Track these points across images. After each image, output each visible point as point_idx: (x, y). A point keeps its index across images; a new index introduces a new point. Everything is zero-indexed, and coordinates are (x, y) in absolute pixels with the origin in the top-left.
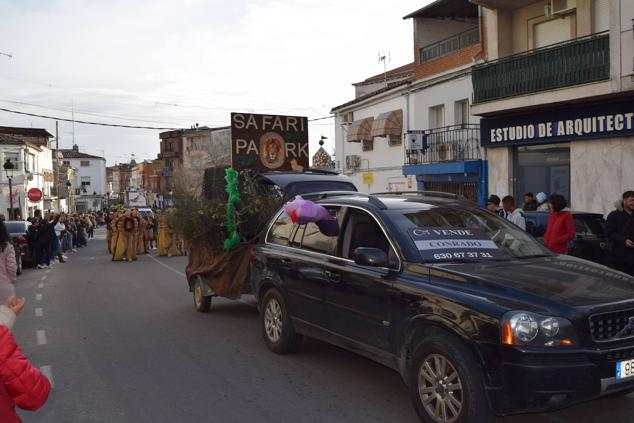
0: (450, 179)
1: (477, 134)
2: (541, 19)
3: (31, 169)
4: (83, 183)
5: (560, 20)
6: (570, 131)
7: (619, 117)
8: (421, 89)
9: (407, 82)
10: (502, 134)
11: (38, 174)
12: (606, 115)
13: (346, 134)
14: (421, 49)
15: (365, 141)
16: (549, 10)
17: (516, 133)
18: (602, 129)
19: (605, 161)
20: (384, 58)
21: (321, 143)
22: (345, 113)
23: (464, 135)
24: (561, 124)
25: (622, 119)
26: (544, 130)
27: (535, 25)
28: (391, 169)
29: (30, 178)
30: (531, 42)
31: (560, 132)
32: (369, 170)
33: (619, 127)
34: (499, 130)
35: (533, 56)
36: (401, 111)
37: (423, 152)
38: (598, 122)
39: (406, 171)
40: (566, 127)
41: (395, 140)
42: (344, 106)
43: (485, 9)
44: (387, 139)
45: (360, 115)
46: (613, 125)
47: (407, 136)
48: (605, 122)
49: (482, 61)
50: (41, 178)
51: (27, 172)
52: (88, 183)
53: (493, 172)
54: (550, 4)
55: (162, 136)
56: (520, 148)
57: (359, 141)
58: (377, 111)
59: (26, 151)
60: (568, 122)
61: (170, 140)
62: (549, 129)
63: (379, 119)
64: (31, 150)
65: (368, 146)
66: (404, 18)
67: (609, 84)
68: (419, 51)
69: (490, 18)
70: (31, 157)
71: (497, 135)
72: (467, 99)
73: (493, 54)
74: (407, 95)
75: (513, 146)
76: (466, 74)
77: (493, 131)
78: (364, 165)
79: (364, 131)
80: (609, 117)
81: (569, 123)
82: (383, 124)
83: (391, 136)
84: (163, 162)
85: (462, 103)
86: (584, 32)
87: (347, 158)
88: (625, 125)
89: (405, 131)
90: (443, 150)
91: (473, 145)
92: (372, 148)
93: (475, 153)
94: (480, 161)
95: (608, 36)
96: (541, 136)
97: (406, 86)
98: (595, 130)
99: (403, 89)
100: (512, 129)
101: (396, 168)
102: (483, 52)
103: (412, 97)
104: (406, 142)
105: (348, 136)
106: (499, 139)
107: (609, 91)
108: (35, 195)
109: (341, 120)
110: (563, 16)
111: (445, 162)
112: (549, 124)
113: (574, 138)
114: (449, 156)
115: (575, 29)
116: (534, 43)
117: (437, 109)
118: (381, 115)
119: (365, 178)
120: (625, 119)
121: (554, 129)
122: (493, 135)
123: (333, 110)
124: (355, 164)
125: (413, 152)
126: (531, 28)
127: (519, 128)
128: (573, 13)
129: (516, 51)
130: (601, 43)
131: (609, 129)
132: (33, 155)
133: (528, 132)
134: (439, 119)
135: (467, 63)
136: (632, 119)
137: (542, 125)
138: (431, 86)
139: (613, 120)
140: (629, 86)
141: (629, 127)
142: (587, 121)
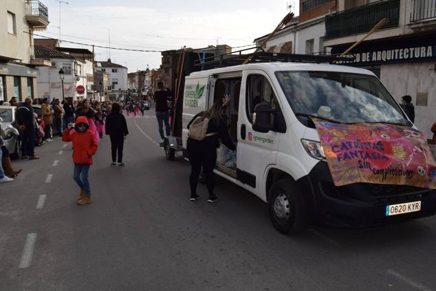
3: (79, 74)
4: (114, 83)
6: (379, 59)
7: (406, 50)
8: (303, 29)
9: (294, 24)
11: (83, 77)
12: (399, 49)
14: (303, 3)
18: (396, 58)
19: (399, 78)
20: (290, 6)
24: (374, 53)
25: (408, 52)
26: (366, 57)
29: (78, 80)
31: (374, 59)
33: (406, 57)
36: (291, 42)
38: (395, 53)
40: (377, 56)
42: (263, 37)
45: (269, 44)
46: (403, 56)
48: (399, 52)
49: (335, 12)
50: (85, 79)
51: (76, 76)
52: (117, 83)
55: (163, 53)
58: (279, 42)
59: (75, 63)
61: (168, 56)
62: (368, 57)
63: (278, 47)
64: (79, 62)
70: (79, 67)
73: (342, 8)
74: (295, 32)
76: (321, 22)
80: (401, 50)
81: (379, 52)
84: (163, 71)
88: (409, 55)
96: (364, 60)
97: (294, 26)
98: (393, 58)
99: (293, 29)
102: (336, 6)
103: (297, 34)
107: (398, 34)
108: (81, 90)
112: (368, 53)
113: (381, 63)
117: (310, 42)
118: (280, 44)
120: (410, 51)
121: (371, 57)
123: (255, 40)
130: (395, 3)
131: (401, 57)
132: (80, 65)
133: (357, 58)
136: (414, 51)
137: (364, 54)
138: (307, 27)
139: (403, 52)
140: (408, 31)
141: (411, 57)
142: (389, 52)
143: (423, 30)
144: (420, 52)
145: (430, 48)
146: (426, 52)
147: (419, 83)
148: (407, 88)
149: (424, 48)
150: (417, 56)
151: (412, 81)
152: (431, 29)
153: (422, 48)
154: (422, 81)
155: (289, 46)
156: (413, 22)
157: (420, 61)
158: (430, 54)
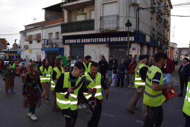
0: (54, 52)
1: (62, 41)
2: (78, 14)
5: (82, 15)
6: (84, 42)
7: (96, 39)
8: (46, 28)
10: (68, 41)
13: (24, 39)
15: (30, 41)
16: (80, 12)
17: (72, 41)
18: (92, 42)
19: (92, 49)
20: (35, 19)
21: (15, 41)
22: (24, 33)
23: (58, 41)
24: (82, 40)
26: (79, 41)
27: (76, 15)
28: (37, 49)
30: (75, 19)
31: (82, 42)
32: (31, 49)
33: (96, 41)
34: (67, 40)
35: (75, 23)
36: (40, 34)
37: (47, 45)
38: (91, 40)
39: (42, 50)
40: (84, 41)
41: (39, 41)
42: (24, 31)
43: (64, 10)
44: (36, 41)
45: (28, 34)
46: (94, 41)
47: (43, 40)
48: (93, 40)
49: (63, 23)
53: (65, 51)
54: (80, 11)
56: (72, 45)
57: (28, 41)
58: (34, 33)
60: (84, 39)
63: (34, 35)
65: (31, 42)
66: (42, 9)
67: (94, 31)
68: (46, 18)
69: (66, 12)
71: (67, 41)
72: (59, 32)
73: (66, 21)
74: (42, 29)
75: (70, 45)
76: (59, 26)
77: (66, 40)
78: (29, 48)
79: (30, 38)
80: (94, 39)
82: (36, 37)
83: (38, 40)
85: (57, 33)
86: (88, 18)
87: (24, 45)
88: (97, 41)
89: (42, 39)
90: (52, 44)
91: (60, 44)
92: (32, 43)
93: (61, 46)
94: (62, 48)
95: (94, 20)
96: (78, 42)
97: (42, 27)
98: (90, 42)
99: (42, 28)
100: (70, 40)
101: (39, 49)
102: (63, 21)
103: (44, 30)
104: (42, 42)
105: (25, 39)
106: (67, 43)
107: (94, 33)
109: (22, 35)
110: (83, 14)
111: (53, 48)
112: (80, 40)
113: (85, 43)
114: (54, 46)
115: (86, 17)
116: (76, 20)
117: (51, 34)
118: (35, 34)
119: (30, 51)
120: (97, 39)
121: (81, 41)
122: (66, 41)
123: (20, 32)
124: (26, 47)
125: (44, 45)
126: (75, 16)
128: (86, 14)
129: (71, 21)
130: (92, 21)
131: (94, 42)
133: (75, 41)
134: (51, 37)
135: (59, 23)
136: (99, 40)
138: (49, 28)
139: (94, 40)
140: (99, 32)
141: (98, 41)
142: (88, 39)
143: (105, 32)
144: (101, 40)
145: (105, 39)
146: (104, 40)
147: (100, 51)
148: (96, 53)
149: (103, 39)
150: (100, 41)
151: (98, 51)
152: (108, 32)
153: (102, 38)
154: (101, 51)
155: (40, 35)
156: (101, 29)
157: (101, 43)
158: (105, 41)
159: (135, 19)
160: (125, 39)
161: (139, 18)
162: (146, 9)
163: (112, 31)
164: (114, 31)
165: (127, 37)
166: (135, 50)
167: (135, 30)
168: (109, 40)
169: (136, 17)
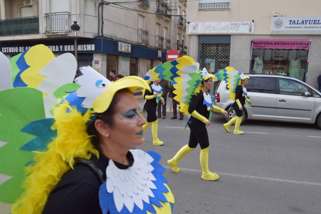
2: (23, 6)
5: (29, 8)
10: (6, 50)
17: (12, 50)
27: (20, 8)
34: (5, 48)
54: (24, 1)
62: (23, 49)
67: (38, 35)
69: (2, 2)
73: (3, 17)
77: (3, 48)
81: (29, 47)
86: (35, 14)
95: (39, 18)
96: (20, 51)
100: (10, 48)
106: (5, 52)
107: (39, 38)
112: (23, 47)
116: (20, 15)
122: (3, 50)
127: (12, 48)
128: (32, 6)
130: (36, 20)
133: (16, 50)
137: (20, 48)
140: (45, 37)
143: (52, 37)
145: (57, 46)
146: (55, 48)
149: (54, 46)
152: (56, 37)
156: (47, 32)
158: (57, 50)
159: (97, 18)
160: (83, 48)
161: (103, 18)
162: (113, 3)
163: (61, 36)
164: (63, 36)
165: (74, 45)
166: (98, 63)
167: (97, 35)
168: (63, 48)
169: (97, 15)
